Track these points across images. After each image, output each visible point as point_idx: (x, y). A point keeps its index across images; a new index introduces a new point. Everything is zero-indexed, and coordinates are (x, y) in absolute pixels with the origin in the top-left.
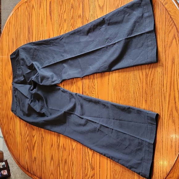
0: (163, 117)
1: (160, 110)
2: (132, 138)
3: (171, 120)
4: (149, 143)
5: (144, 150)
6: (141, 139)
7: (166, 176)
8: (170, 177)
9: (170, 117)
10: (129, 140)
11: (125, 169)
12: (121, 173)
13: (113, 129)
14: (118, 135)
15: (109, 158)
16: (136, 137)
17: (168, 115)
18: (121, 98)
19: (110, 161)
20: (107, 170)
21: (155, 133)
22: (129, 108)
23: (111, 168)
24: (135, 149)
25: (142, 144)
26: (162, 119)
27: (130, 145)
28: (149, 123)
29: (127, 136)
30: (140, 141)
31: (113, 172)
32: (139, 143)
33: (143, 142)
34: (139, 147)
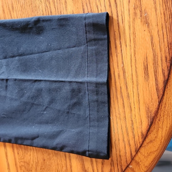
0: (120, 18)
1: (110, 5)
2: (54, 86)
3: (138, 21)
4: (97, 84)
5: (85, 101)
6: (77, 80)
7: (141, 140)
8: (151, 141)
9: (135, 14)
10: (50, 91)
11: (49, 154)
12: (40, 164)
13: (7, 80)
14: (22, 90)
15: (10, 141)
16: (63, 80)
17: (132, 11)
18: (13, 7)
19: (13, 147)
20: (9, 168)
21: (106, 59)
22: (38, 21)
23: (17, 160)
24: (66, 106)
25: (80, 92)
26: (118, 24)
27: (52, 101)
28: (91, 40)
29: (42, 85)
30: (75, 86)
31: (23, 168)
32: (73, 91)
33: (82, 85)
34: (75, 100)
